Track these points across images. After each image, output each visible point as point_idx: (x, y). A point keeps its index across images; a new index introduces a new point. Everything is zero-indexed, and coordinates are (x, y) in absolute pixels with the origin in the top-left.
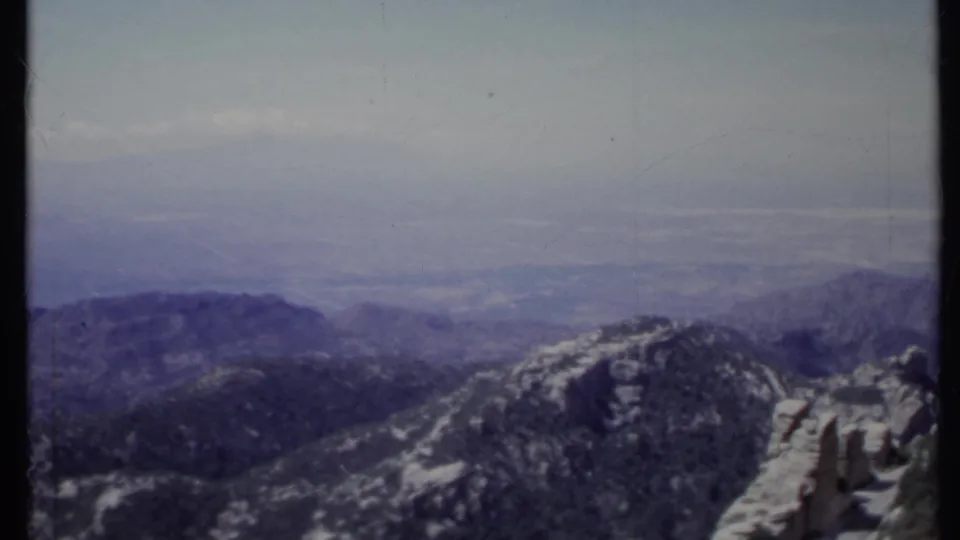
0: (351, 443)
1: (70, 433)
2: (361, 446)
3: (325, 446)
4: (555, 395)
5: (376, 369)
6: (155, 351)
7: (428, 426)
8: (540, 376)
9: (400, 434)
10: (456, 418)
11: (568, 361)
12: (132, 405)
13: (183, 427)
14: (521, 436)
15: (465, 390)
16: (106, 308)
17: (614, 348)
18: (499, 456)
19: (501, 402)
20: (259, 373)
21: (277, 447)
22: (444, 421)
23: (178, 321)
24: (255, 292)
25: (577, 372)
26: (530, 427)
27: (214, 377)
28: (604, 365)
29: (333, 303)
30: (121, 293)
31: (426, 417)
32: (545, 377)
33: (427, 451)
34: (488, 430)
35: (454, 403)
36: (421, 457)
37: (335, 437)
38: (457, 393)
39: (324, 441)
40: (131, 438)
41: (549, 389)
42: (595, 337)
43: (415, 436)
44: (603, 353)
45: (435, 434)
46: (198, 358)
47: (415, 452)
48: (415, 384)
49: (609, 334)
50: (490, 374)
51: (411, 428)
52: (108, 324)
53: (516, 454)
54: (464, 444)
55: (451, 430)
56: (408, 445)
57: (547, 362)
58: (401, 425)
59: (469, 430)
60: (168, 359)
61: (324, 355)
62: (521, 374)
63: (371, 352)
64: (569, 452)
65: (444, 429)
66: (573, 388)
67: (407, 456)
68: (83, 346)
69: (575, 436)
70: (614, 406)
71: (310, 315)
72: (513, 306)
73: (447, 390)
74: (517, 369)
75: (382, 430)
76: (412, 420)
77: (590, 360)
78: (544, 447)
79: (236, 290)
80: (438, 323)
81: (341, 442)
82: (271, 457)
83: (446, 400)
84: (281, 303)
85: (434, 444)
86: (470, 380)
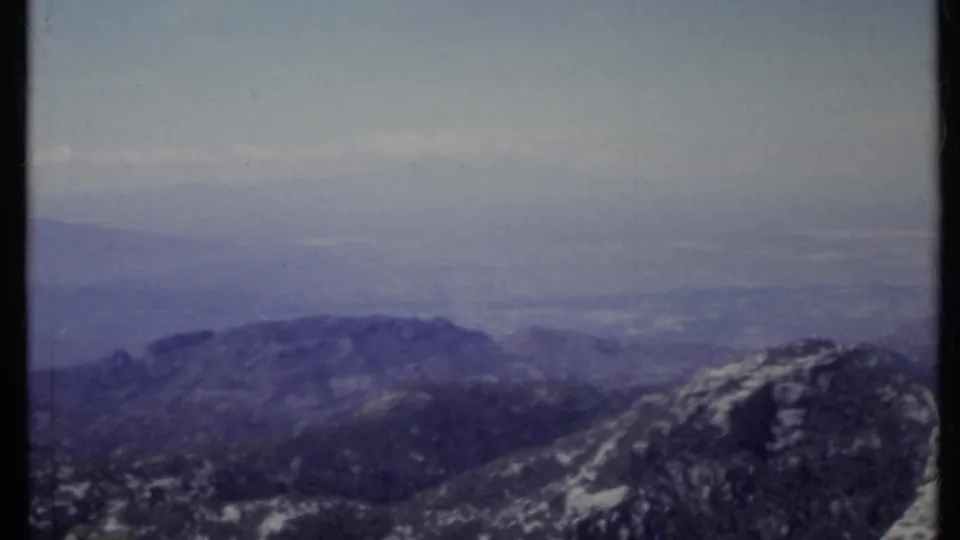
0: (516, 468)
1: (233, 458)
2: (527, 471)
3: (491, 471)
4: (719, 419)
5: (543, 393)
6: (322, 375)
7: (593, 450)
8: (704, 400)
9: (565, 458)
10: (621, 442)
11: (733, 384)
12: (296, 432)
13: (347, 453)
14: (684, 460)
15: (630, 415)
16: (275, 331)
17: (778, 371)
18: (662, 480)
19: (665, 426)
20: (427, 397)
21: (442, 471)
22: (609, 446)
23: (346, 345)
24: (424, 316)
25: (742, 395)
26: (695, 450)
27: (380, 401)
28: (767, 389)
29: (502, 327)
30: (289, 316)
31: (591, 441)
32: (710, 401)
33: (591, 476)
34: (652, 454)
35: (619, 427)
36: (584, 481)
37: (499, 462)
38: (622, 417)
39: (488, 466)
40: (295, 464)
41: (714, 412)
42: (760, 359)
43: (579, 461)
44: (768, 376)
45: (599, 458)
46: (366, 382)
47: (579, 477)
48: (580, 408)
49: (773, 356)
50: (656, 398)
51: (575, 453)
52: (275, 348)
53: (679, 478)
54: (628, 469)
55: (615, 454)
56: (573, 469)
57: (714, 385)
58: (566, 449)
59: (633, 455)
60: (335, 383)
61: (491, 379)
62: (688, 397)
63: (535, 374)
64: (731, 476)
65: (608, 453)
66: (737, 411)
67: (571, 481)
68: (250, 369)
69: (737, 460)
70: (776, 430)
71: (479, 337)
72: (680, 329)
73: (613, 413)
74: (683, 392)
75: (546, 454)
76: (578, 445)
77: (754, 384)
78: (706, 471)
79: (405, 314)
80: (607, 347)
81: (505, 467)
82: (436, 482)
83: (611, 424)
84: (450, 327)
85: (598, 469)
86: (636, 404)
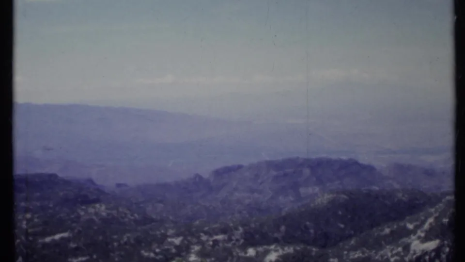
0: (387, 231)
1: (253, 225)
2: (392, 232)
3: (375, 232)
5: (400, 195)
6: (295, 186)
7: (423, 222)
9: (410, 226)
10: (436, 218)
12: (283, 214)
13: (308, 223)
15: (441, 205)
16: (272, 165)
20: (345, 197)
21: (352, 232)
22: (431, 220)
23: (307, 172)
24: (344, 158)
27: (323, 199)
29: (380, 163)
30: (279, 158)
31: (423, 218)
33: (423, 235)
34: (451, 224)
35: (436, 212)
36: (419, 237)
37: (380, 228)
38: (437, 207)
39: (375, 229)
40: (283, 228)
43: (417, 227)
45: (426, 226)
46: (317, 189)
47: (417, 235)
48: (417, 202)
50: (452, 197)
51: (418, 223)
52: (274, 173)
54: (439, 231)
55: (434, 224)
56: (414, 232)
58: (411, 222)
59: (442, 225)
60: (302, 191)
61: (375, 188)
63: (397, 186)
65: (430, 224)
67: (413, 237)
68: (261, 184)
71: (370, 169)
73: (432, 205)
75: (402, 224)
76: (417, 220)
79: (334, 157)
80: (430, 173)
81: (382, 230)
82: (349, 237)
83: (433, 210)
84: (356, 163)
85: (426, 231)
86: (444, 200)
